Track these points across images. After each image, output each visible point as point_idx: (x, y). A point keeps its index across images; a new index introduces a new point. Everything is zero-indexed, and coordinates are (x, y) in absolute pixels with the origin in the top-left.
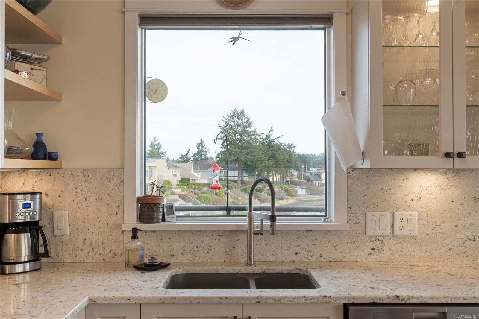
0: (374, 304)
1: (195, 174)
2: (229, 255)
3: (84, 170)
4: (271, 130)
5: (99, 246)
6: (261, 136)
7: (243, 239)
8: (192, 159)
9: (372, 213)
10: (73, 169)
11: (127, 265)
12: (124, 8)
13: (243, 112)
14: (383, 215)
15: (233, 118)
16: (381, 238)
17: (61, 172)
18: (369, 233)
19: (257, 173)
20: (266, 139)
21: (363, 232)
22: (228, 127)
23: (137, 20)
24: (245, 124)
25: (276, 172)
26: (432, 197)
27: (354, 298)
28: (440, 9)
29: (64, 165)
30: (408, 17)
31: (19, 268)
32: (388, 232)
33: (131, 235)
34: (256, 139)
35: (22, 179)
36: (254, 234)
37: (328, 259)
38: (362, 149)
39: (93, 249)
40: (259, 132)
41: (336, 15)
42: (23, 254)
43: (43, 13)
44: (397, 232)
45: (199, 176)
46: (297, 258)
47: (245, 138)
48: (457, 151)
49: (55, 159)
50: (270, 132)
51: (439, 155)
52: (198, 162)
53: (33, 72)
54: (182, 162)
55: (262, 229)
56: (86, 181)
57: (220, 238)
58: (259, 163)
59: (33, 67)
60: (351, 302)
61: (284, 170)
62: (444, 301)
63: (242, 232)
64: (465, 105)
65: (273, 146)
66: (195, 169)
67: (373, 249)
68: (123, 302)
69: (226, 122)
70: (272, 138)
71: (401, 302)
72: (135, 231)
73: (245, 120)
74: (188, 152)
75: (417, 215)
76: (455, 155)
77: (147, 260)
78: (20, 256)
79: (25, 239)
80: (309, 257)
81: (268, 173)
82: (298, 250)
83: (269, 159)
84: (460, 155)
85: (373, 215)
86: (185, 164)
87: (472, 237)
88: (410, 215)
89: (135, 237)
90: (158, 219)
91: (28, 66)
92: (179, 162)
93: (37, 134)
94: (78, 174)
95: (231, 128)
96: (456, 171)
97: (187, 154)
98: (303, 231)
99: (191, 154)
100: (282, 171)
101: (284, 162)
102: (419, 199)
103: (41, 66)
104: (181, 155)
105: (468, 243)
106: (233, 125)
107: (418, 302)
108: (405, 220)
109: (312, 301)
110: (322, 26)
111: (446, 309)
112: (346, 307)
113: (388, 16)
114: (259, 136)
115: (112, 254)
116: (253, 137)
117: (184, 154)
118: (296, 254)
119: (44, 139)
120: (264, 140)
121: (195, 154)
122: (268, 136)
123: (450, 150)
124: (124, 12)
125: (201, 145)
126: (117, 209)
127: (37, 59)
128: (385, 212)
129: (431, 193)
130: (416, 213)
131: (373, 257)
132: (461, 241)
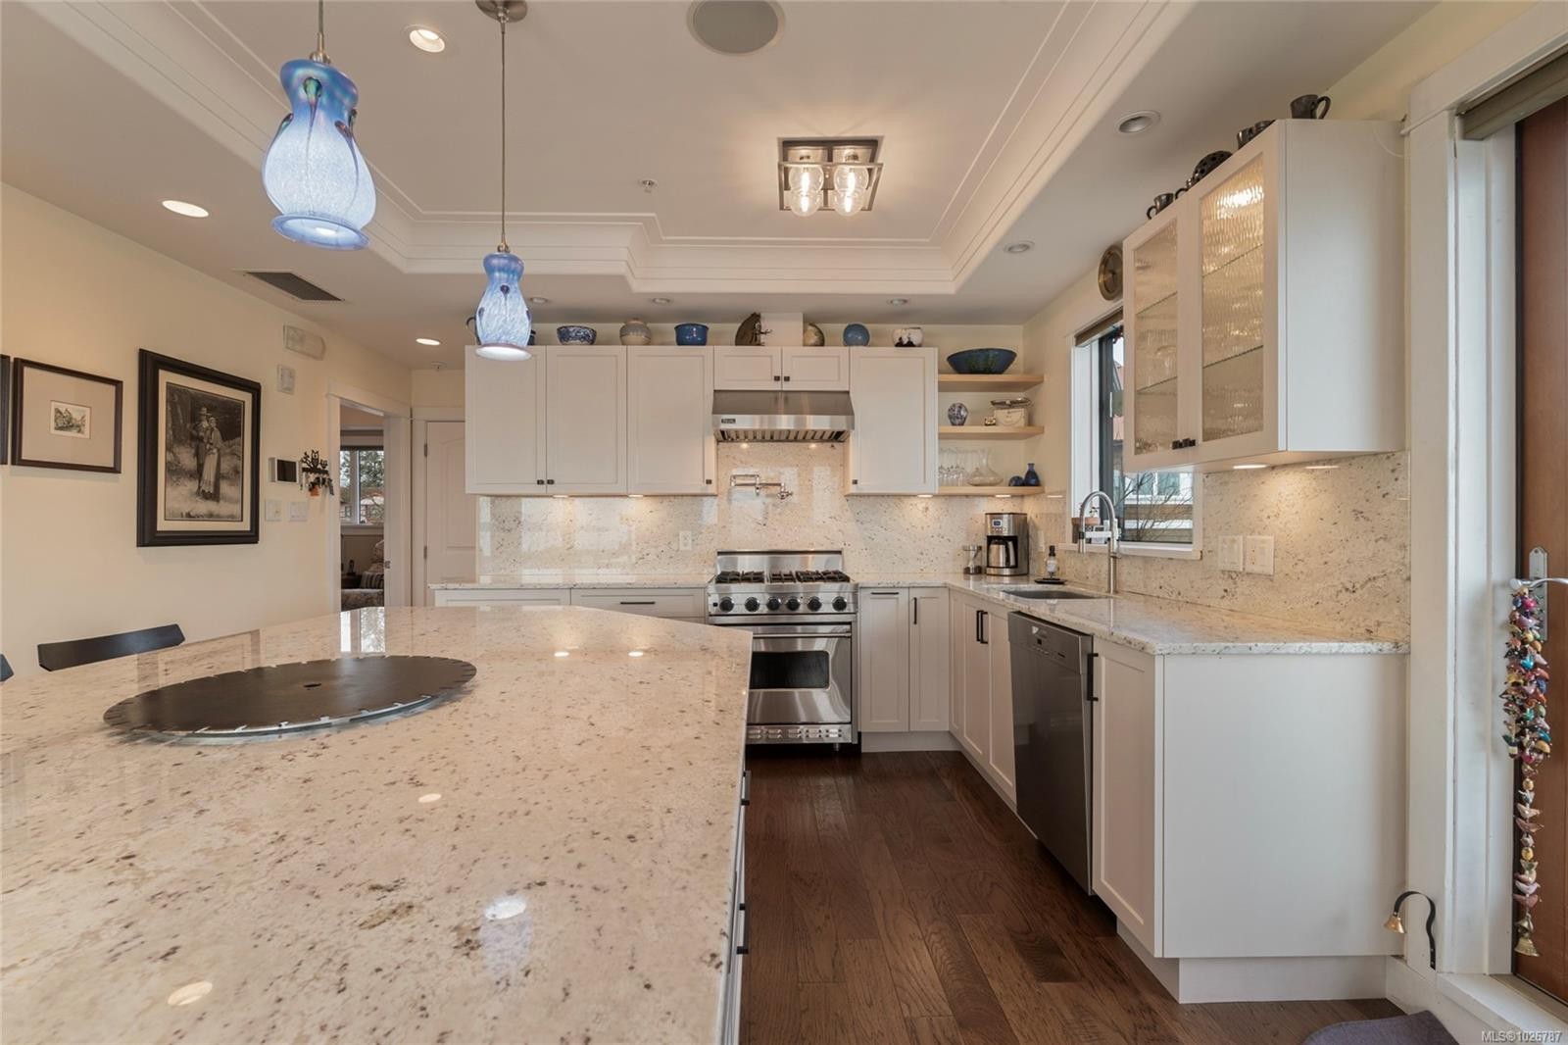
9: (1223, 537)
14: (1234, 542)
16: (1234, 576)
18: (1220, 565)
21: (1215, 564)
26: (1294, 511)
29: (1046, 490)
32: (1242, 566)
36: (1113, 557)
44: (1248, 567)
53: (1010, 415)
67: (1225, 591)
72: (1051, 548)
75: (1273, 543)
82: (1162, 583)
85: (1224, 541)
87: (1350, 587)
88: (1264, 542)
89: (1052, 553)
93: (1029, 464)
98: (1166, 559)
105: (1344, 596)
108: (1259, 549)
118: (1161, 588)
128: (1236, 538)
129: (1293, 505)
130: (1271, 538)
131: (1226, 603)
132: (1333, 591)
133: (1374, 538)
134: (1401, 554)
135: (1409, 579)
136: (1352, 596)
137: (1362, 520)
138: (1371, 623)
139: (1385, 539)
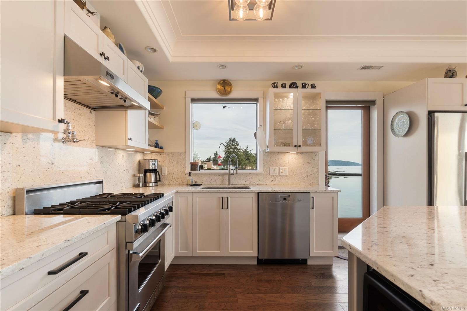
0: (267, 193)
1: (214, 167)
2: (222, 182)
3: (172, 153)
4: (247, 147)
5: (177, 179)
6: (243, 150)
7: (227, 176)
8: (212, 160)
9: (272, 168)
10: (168, 153)
11: (187, 185)
12: (186, 96)
13: (234, 139)
14: (276, 169)
15: (230, 142)
16: (275, 177)
17: (164, 153)
18: (271, 174)
19: (241, 166)
20: (245, 151)
21: (269, 174)
22: (228, 146)
23: (190, 101)
24: (235, 145)
25: (249, 166)
26: (293, 162)
27: (261, 191)
28: (293, 97)
29: (165, 151)
30: (284, 99)
31: (151, 185)
32: (278, 174)
33: (189, 174)
34: (240, 151)
35: (151, 156)
36: (231, 174)
37: (257, 184)
38: (267, 145)
39: (175, 180)
40: (242, 148)
41: (259, 99)
42: (152, 180)
43: (158, 98)
44: (281, 174)
45: (215, 168)
46: (246, 183)
47: (236, 151)
48: (298, 145)
49: (162, 149)
50: (246, 148)
51: (292, 146)
52: (215, 162)
53: (155, 119)
54: (208, 161)
55: (233, 173)
56: (173, 157)
57: (220, 176)
58: (242, 162)
59: (155, 117)
60: (260, 192)
61: (253, 165)
62: (290, 192)
63: (227, 174)
64: (302, 129)
65: (248, 154)
66: (214, 164)
67: (272, 180)
68: (187, 192)
69: (227, 144)
70: (247, 151)
71: (276, 192)
72: (190, 173)
73: (235, 143)
74: (210, 157)
75: (288, 169)
76: (298, 146)
77: (194, 183)
78: (151, 181)
79: (153, 175)
80: (250, 183)
81: (246, 166)
82: (246, 180)
83: (246, 160)
84: (300, 146)
85: (272, 169)
86: (209, 162)
87: (307, 176)
88: (285, 168)
89: (190, 175)
90: (197, 169)
91: (153, 117)
92: (206, 161)
93: (156, 140)
94: (170, 154)
95: (229, 147)
96: (302, 153)
97: (210, 158)
98: (248, 174)
99: (212, 158)
100: (252, 165)
101: (253, 162)
102: (288, 163)
103: (157, 117)
104: (207, 158)
105: (305, 178)
106: (230, 145)
107: (281, 192)
108: (283, 170)
109: (247, 192)
110: (255, 103)
111: (290, 194)
112: (258, 193)
113: (276, 99)
114: (242, 150)
115: (182, 182)
116: (239, 150)
117: (209, 158)
118: (246, 182)
119: (158, 142)
120: (244, 151)
121: (213, 158)
122: (246, 150)
123: (296, 145)
124: (185, 98)
125: (216, 154)
126: (183, 166)
127: (156, 114)
128: (276, 168)
129: (293, 161)
130: (287, 168)
131: (272, 183)
132: (303, 178)
133: (311, 167)
134: (317, 170)
135: (318, 174)
136: (307, 178)
137: (309, 164)
138: (311, 182)
139: (314, 167)
